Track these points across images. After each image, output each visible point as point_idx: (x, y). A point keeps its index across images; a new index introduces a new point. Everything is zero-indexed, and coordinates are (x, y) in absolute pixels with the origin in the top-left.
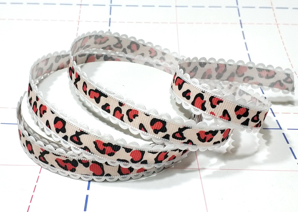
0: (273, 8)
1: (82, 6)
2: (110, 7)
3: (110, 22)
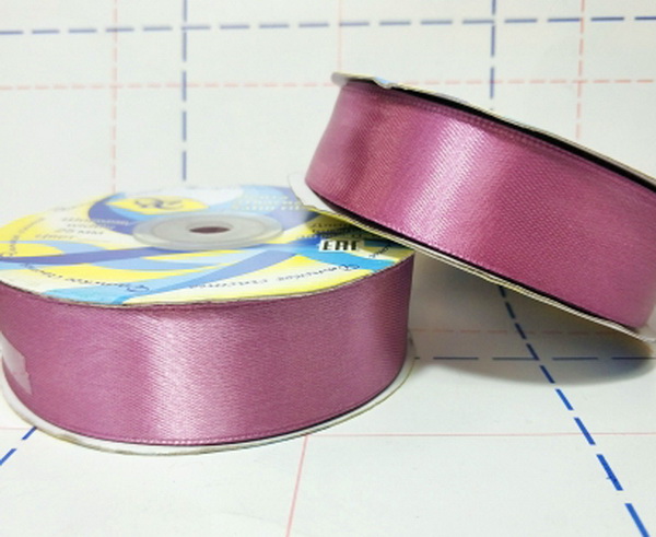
3: (185, 85)
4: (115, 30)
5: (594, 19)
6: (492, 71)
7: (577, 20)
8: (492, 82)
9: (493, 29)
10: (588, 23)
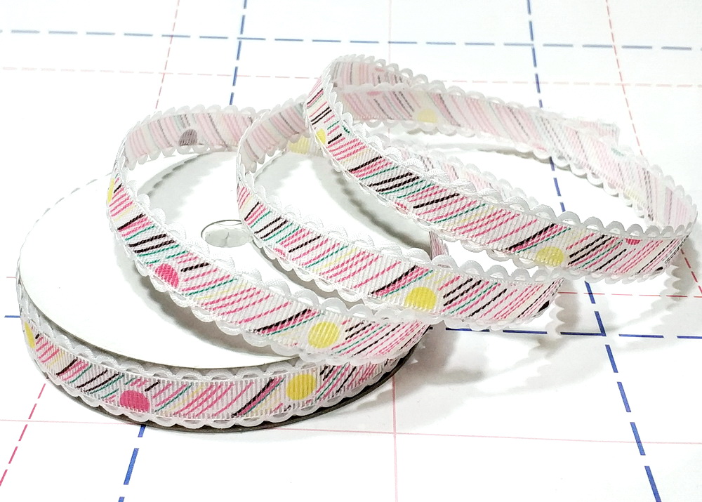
0: (615, 47)
1: (174, 38)
3: (235, 76)
4: (172, 36)
5: (625, 47)
6: (537, 76)
7: (611, 46)
8: (538, 83)
9: (534, 50)
10: (619, 50)
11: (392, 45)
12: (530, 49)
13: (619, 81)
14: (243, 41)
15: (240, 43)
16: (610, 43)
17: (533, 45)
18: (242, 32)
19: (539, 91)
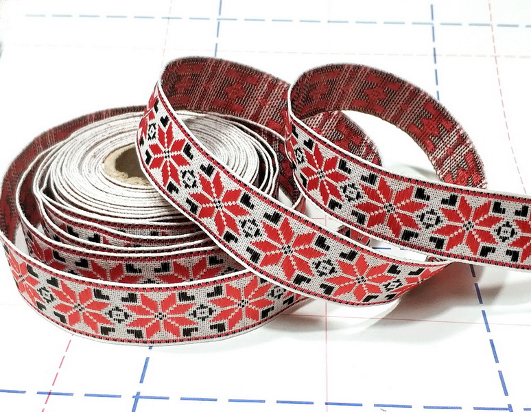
0: (492, 26)
1: (170, 20)
2: (217, 21)
11: (330, 23)
12: (430, 27)
13: (493, 54)
14: (221, 22)
15: (219, 23)
16: (488, 22)
17: (432, 24)
18: (220, 13)
19: (435, 62)
